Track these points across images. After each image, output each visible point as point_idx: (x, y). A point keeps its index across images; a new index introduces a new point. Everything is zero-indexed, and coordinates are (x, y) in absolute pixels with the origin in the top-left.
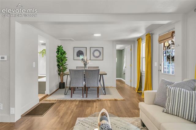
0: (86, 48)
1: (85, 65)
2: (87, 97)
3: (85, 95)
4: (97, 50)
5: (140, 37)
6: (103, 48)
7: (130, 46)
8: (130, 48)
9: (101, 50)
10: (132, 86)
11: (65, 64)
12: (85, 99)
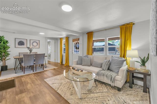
0: (27, 40)
1: (31, 51)
2: (36, 71)
3: (35, 70)
4: (35, 42)
5: (62, 38)
6: (39, 41)
7: (54, 41)
8: (54, 42)
9: (38, 42)
10: (56, 62)
11: (7, 51)
12: (35, 72)
